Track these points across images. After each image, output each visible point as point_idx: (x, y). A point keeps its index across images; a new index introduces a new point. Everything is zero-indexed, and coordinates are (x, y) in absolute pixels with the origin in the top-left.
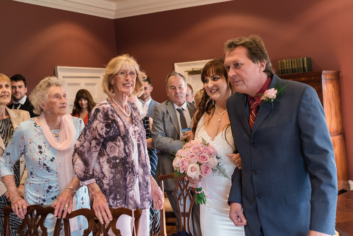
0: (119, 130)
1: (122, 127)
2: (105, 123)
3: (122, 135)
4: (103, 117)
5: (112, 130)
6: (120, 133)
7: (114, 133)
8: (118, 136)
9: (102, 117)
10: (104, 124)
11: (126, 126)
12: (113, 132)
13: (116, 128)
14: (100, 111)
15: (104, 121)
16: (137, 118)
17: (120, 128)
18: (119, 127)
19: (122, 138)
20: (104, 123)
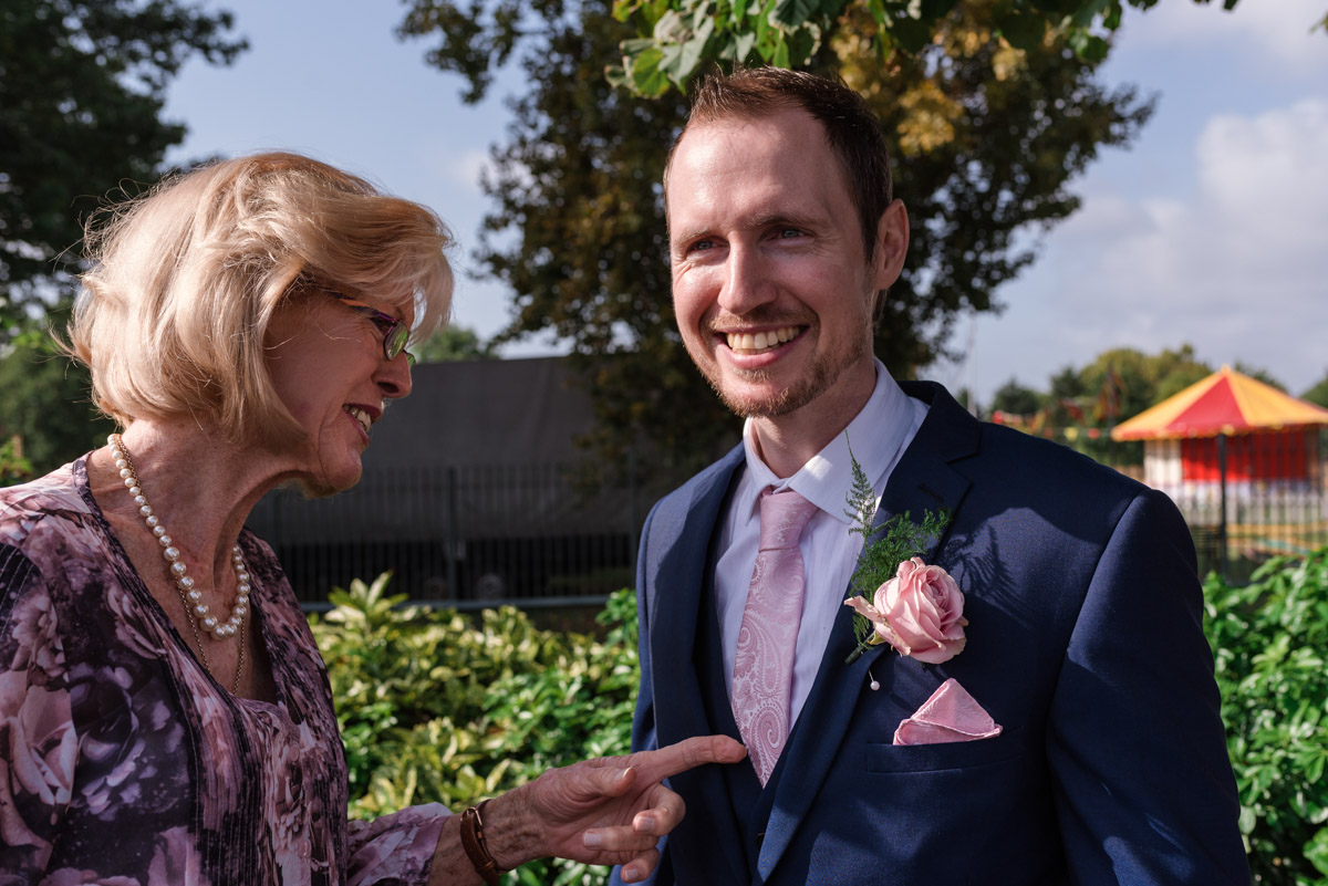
0: (191, 773)
1: (222, 744)
2: (79, 691)
3: (210, 818)
4: (59, 631)
5: (129, 766)
6: (193, 796)
7: (131, 795)
8: (169, 820)
9: (51, 631)
10: (64, 701)
11: (249, 727)
12: (124, 785)
13: (174, 743)
14: (36, 571)
15: (66, 666)
16: (293, 649)
17: (204, 745)
18: (198, 739)
19: (200, 847)
20: (68, 687)
